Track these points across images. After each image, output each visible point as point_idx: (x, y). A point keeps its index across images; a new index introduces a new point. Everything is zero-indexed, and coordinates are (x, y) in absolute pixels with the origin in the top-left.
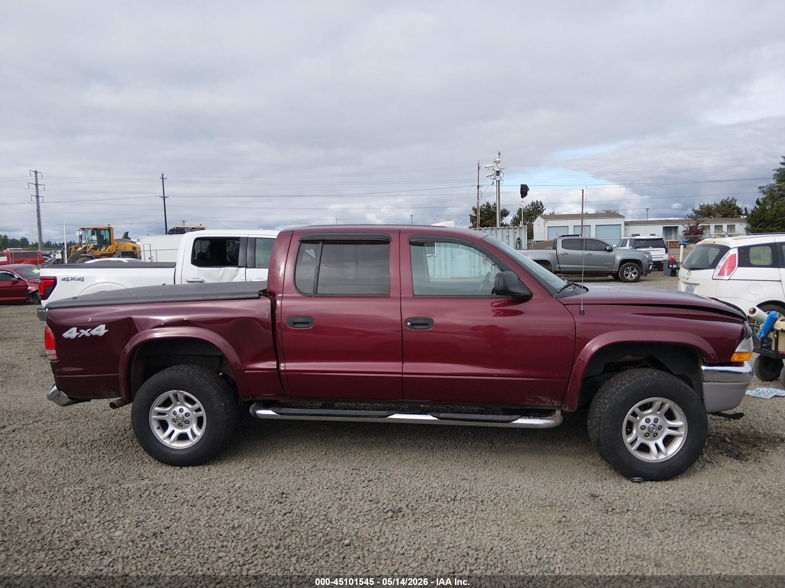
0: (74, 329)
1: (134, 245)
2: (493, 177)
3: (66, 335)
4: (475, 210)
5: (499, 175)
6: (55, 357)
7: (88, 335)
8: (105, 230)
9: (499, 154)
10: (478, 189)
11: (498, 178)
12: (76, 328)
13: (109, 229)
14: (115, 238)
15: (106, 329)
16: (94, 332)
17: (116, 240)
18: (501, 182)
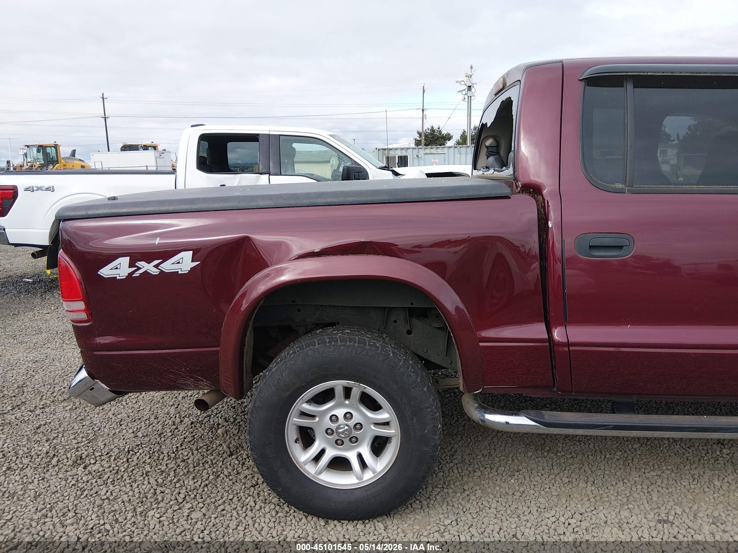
0: (126, 260)
1: (83, 164)
2: (464, 92)
3: (106, 272)
4: (420, 134)
5: (471, 91)
6: (83, 316)
7: (155, 271)
8: (51, 147)
9: (472, 68)
10: (423, 112)
11: (470, 93)
12: (128, 258)
13: (56, 147)
14: (62, 156)
15: (193, 261)
16: (168, 266)
17: (63, 158)
18: (472, 98)
